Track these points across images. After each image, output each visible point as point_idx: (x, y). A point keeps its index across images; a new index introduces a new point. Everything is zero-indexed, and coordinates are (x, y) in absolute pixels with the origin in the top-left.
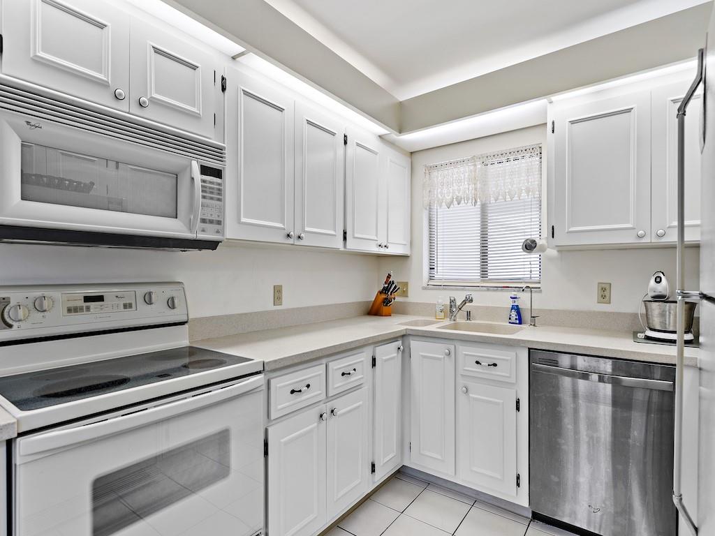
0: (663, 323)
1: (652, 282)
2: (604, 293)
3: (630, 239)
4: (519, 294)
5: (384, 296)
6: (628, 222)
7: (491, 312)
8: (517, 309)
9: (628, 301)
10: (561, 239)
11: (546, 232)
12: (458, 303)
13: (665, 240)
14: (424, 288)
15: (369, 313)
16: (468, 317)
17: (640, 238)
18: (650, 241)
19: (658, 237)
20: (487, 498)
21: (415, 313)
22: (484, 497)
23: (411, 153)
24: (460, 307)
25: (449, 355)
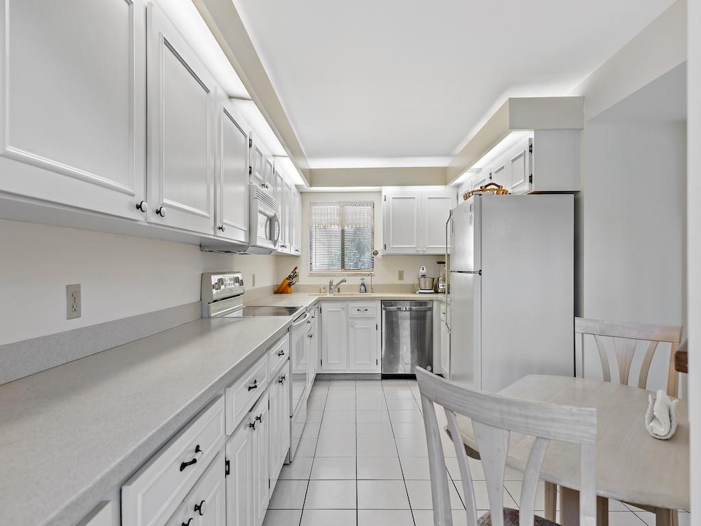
0: (425, 286)
1: (421, 270)
2: (401, 275)
3: (414, 252)
4: (365, 278)
5: (289, 281)
6: (413, 244)
7: (350, 287)
8: (363, 285)
9: (410, 279)
10: (389, 251)
11: (382, 247)
12: (335, 283)
13: (426, 253)
14: (309, 276)
15: (276, 293)
16: (339, 291)
17: (418, 251)
18: (421, 253)
19: (424, 251)
20: (361, 376)
21: (305, 291)
22: (358, 377)
23: (301, 193)
24: (337, 285)
25: (343, 308)
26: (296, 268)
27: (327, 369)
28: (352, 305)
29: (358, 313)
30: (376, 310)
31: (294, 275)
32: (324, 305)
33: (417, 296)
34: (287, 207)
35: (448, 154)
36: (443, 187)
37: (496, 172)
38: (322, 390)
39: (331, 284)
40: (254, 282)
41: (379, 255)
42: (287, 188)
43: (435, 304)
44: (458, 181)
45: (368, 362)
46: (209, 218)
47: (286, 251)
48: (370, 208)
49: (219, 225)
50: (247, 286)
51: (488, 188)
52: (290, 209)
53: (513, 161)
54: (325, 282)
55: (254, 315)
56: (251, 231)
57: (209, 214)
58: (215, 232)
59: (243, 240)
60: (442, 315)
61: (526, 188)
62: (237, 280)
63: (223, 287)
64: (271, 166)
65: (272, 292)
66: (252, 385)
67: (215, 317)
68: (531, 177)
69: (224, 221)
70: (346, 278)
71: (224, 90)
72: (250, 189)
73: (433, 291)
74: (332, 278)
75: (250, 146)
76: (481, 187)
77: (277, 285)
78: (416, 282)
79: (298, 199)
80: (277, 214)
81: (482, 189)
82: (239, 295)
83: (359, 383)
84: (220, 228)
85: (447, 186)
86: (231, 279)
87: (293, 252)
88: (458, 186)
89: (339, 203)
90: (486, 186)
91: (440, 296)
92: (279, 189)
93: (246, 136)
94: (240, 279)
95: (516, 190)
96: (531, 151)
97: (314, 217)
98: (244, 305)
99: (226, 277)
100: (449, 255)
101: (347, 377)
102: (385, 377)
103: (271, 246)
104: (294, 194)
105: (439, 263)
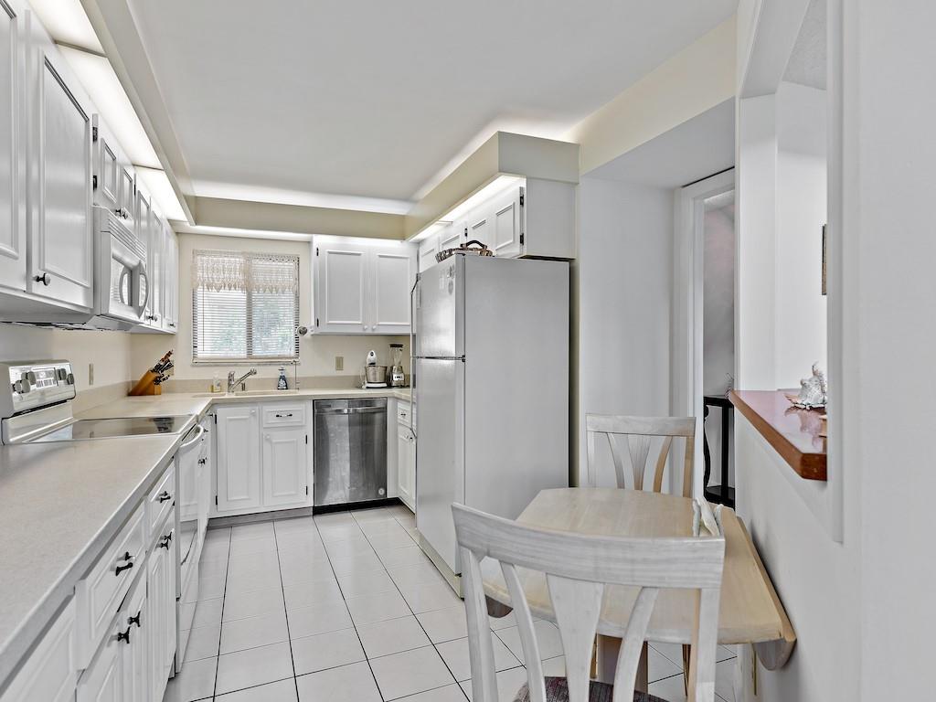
0: (375, 378)
1: (369, 356)
2: (340, 363)
3: (359, 331)
4: (285, 367)
5: (156, 375)
6: (359, 320)
7: (263, 382)
8: (283, 378)
9: (352, 368)
10: (322, 329)
11: (313, 323)
12: (237, 377)
13: (376, 332)
14: (193, 366)
15: (131, 394)
16: (243, 388)
17: (364, 330)
18: (369, 331)
19: (373, 330)
20: (282, 513)
21: (184, 390)
22: (277, 516)
23: (177, 233)
24: (241, 379)
25: (253, 414)
26: (169, 354)
27: (225, 510)
28: (267, 408)
29: (278, 420)
30: (305, 414)
31: (165, 365)
32: (220, 412)
33: (363, 393)
34: (156, 255)
35: (407, 198)
36: (398, 242)
37: (474, 228)
38: (220, 544)
39: (231, 377)
40: (91, 378)
41: (308, 335)
42: (156, 221)
43: (390, 403)
44: (420, 236)
45: (293, 493)
46: (16, 258)
47: (155, 325)
48: (292, 265)
49: (37, 272)
50: (81, 384)
51: (470, 246)
52: (160, 258)
53: (498, 214)
54: (221, 374)
55: (92, 435)
56: (96, 290)
57: (17, 250)
58: (29, 286)
59: (81, 303)
60: (400, 417)
61: (516, 250)
62: (61, 374)
63: (33, 387)
64: (131, 182)
65: (125, 393)
66: (124, 563)
67: (18, 443)
68: (522, 237)
69: (48, 266)
70: (256, 368)
71: (44, 27)
72: (95, 215)
73: (385, 385)
74: (231, 369)
75: (95, 139)
76: (461, 245)
77: (133, 382)
78: (362, 373)
79: (172, 242)
80: (143, 263)
81: (463, 247)
82: (65, 401)
83: (278, 524)
84: (38, 279)
85: (405, 242)
86: (48, 374)
87: (165, 328)
88: (419, 243)
89: (243, 253)
90: (468, 244)
91: (395, 391)
92: (144, 224)
93: (87, 121)
94: (68, 372)
95: (501, 253)
96: (522, 204)
97: (200, 274)
98: (75, 416)
99: (41, 370)
100: (414, 336)
101: (258, 518)
102: (319, 511)
103: (133, 316)
104: (167, 233)
105: (393, 346)
